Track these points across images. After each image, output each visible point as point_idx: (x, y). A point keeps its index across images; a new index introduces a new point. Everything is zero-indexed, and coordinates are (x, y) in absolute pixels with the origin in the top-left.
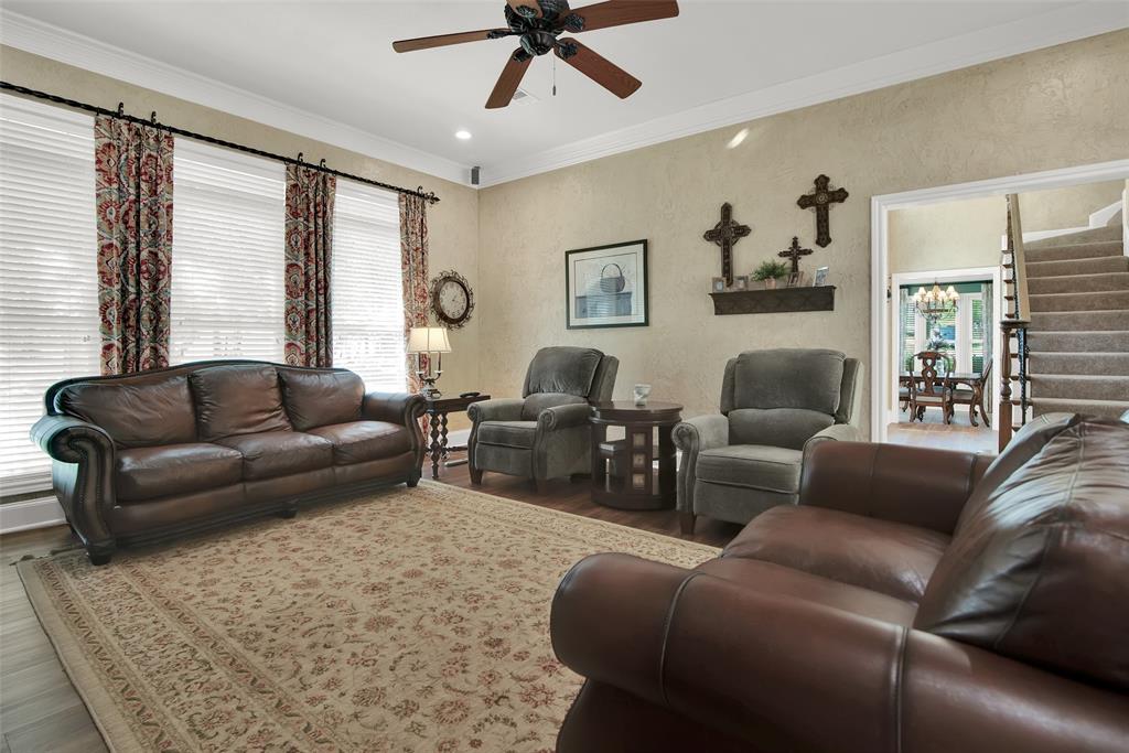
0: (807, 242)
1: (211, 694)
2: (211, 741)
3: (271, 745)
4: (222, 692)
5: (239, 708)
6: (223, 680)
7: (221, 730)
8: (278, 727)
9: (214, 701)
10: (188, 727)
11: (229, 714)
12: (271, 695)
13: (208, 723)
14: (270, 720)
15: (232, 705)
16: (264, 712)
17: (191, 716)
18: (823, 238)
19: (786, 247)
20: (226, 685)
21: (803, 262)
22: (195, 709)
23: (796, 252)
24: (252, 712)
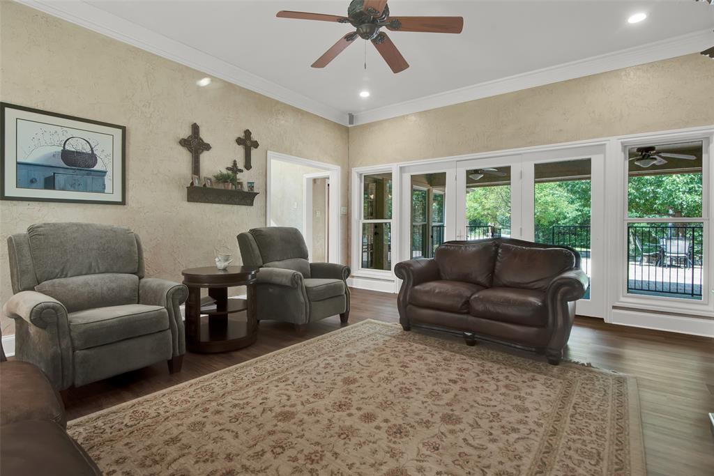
0: (241, 165)
1: (574, 466)
2: (597, 448)
3: (577, 427)
4: (568, 462)
5: (570, 449)
6: (558, 468)
7: (588, 448)
8: (566, 430)
9: (576, 462)
10: (601, 462)
11: (577, 451)
12: (550, 441)
13: (590, 456)
14: (565, 434)
15: (571, 453)
16: (563, 439)
17: (595, 465)
18: (248, 166)
19: (230, 165)
20: (561, 464)
21: (239, 176)
22: (589, 467)
23: (234, 169)
24: (567, 442)
